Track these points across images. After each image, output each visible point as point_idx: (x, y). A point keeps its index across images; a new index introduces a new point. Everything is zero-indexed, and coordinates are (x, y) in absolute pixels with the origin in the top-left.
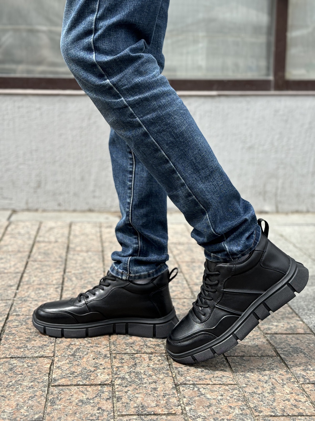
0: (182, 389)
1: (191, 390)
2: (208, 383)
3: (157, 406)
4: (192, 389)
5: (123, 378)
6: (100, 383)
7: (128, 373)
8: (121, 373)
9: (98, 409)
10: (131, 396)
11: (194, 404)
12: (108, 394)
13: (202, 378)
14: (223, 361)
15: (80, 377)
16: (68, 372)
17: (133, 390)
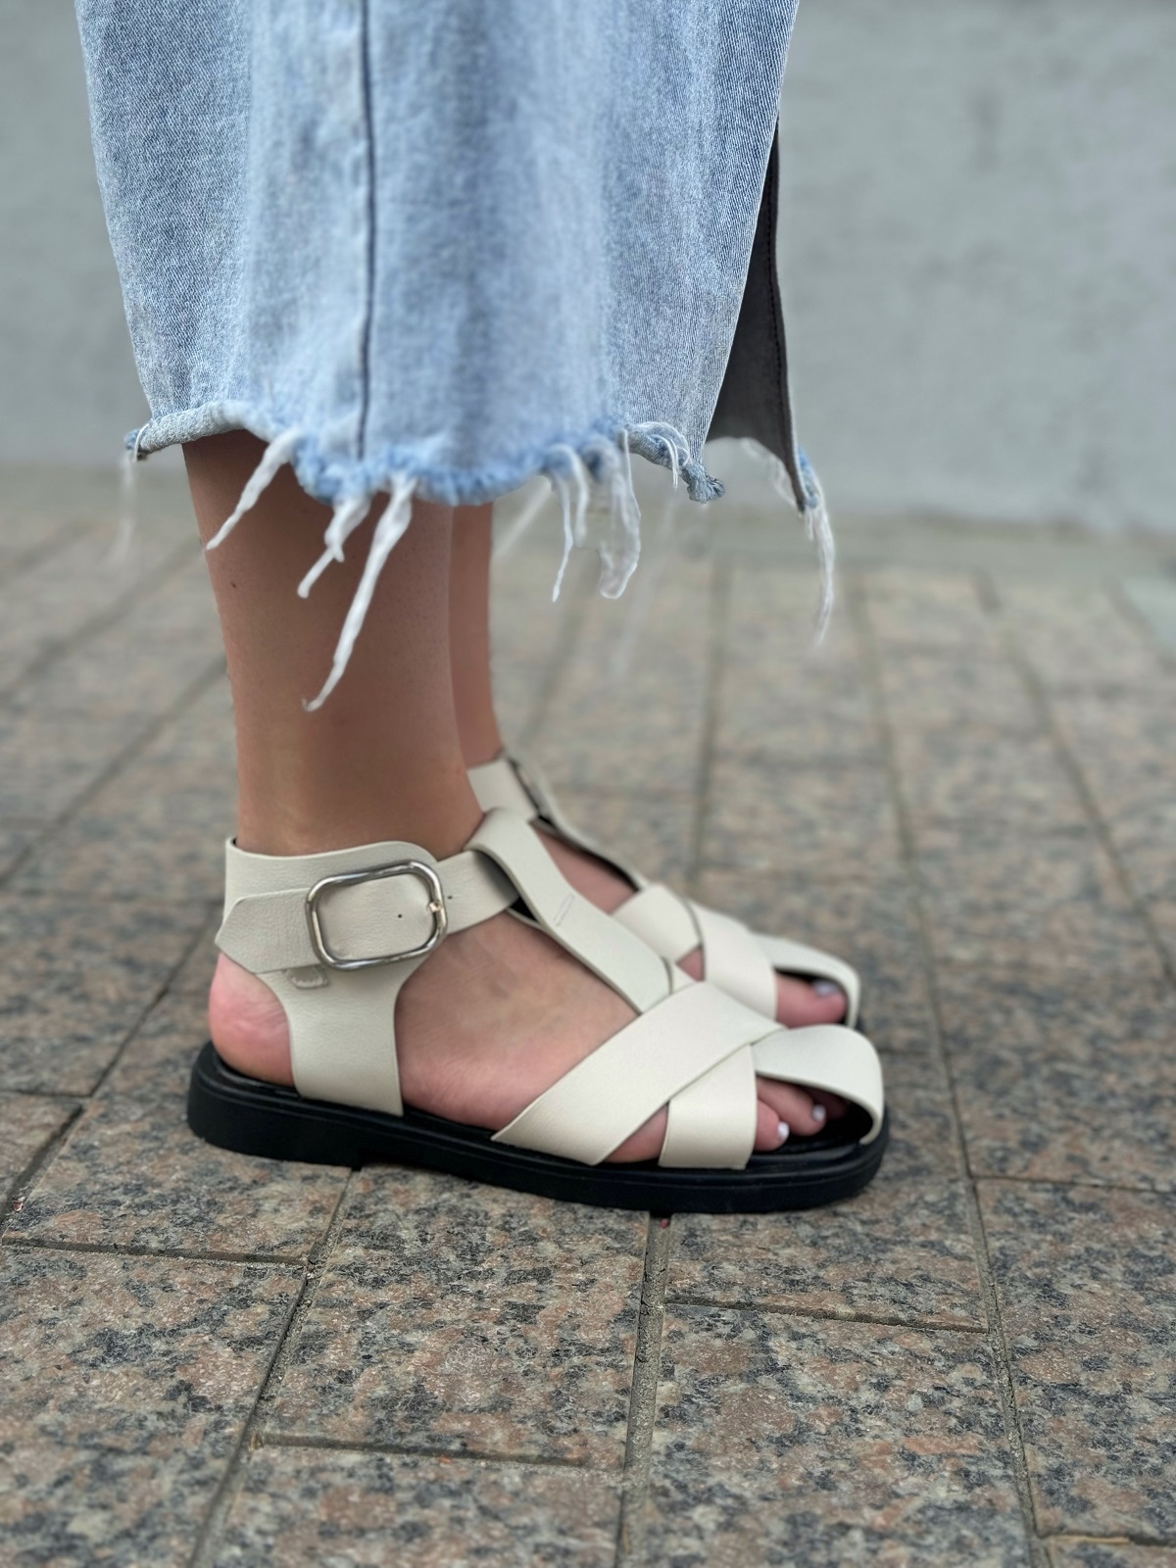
0: (673, 1327)
1: (719, 1336)
2: (830, 1306)
3: (500, 1406)
4: (726, 1330)
5: (384, 1240)
6: (250, 1249)
7: (417, 1212)
8: (385, 1210)
9: (172, 1395)
10: (379, 1338)
11: (707, 1420)
12: (266, 1316)
13: (804, 1276)
14: (954, 1197)
15: (168, 1209)
16: (118, 1179)
17: (407, 1306)
